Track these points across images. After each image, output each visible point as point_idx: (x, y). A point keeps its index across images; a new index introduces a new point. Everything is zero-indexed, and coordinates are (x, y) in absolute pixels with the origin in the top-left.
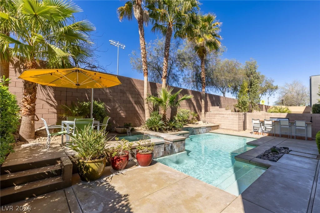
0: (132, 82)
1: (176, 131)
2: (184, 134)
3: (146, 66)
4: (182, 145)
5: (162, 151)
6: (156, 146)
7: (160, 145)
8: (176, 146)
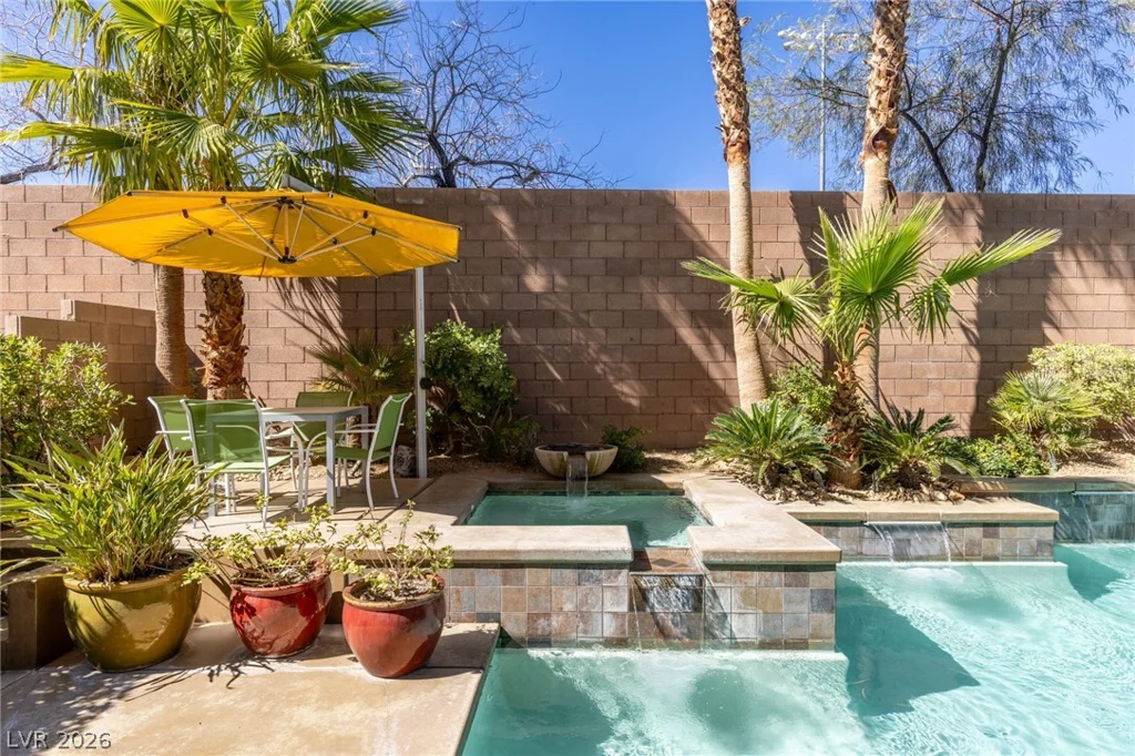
1: (941, 496)
2: (997, 525)
3: (732, 107)
4: (802, 602)
5: (609, 608)
6: (568, 573)
7: (596, 572)
8: (736, 597)
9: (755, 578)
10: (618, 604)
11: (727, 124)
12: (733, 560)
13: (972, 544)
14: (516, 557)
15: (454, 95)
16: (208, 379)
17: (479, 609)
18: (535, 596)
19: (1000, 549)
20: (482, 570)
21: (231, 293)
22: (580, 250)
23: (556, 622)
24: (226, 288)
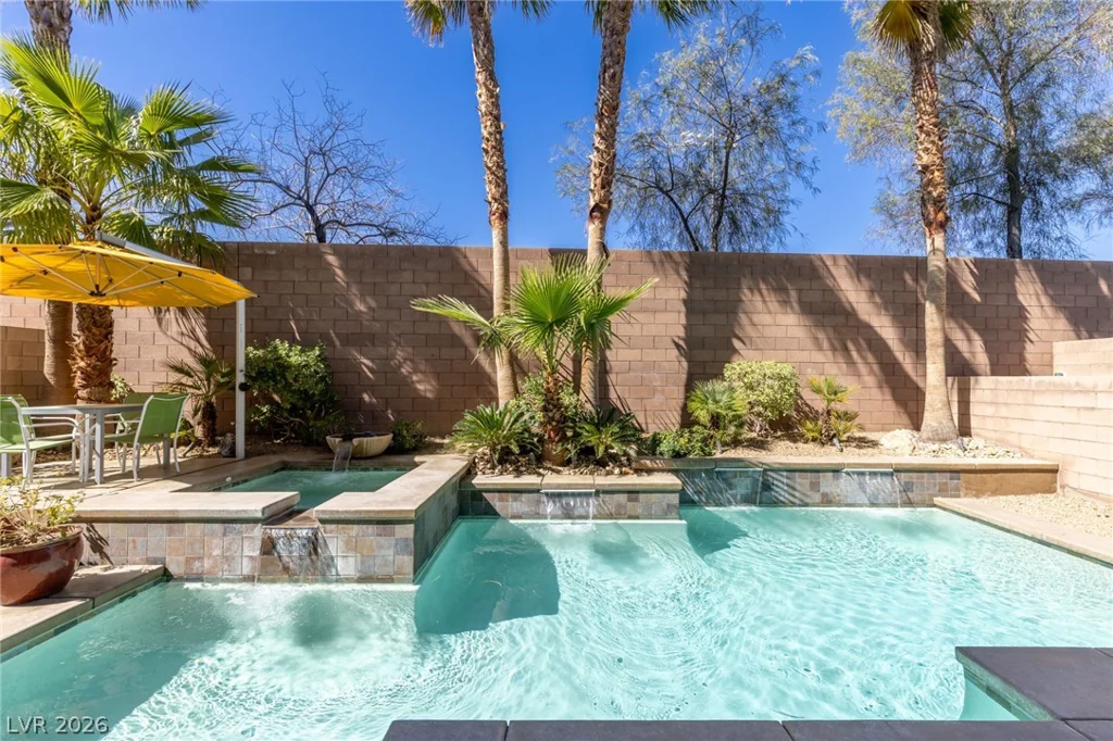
0: (462, 260)
1: (617, 471)
2: (638, 492)
4: (389, 548)
5: (247, 552)
6: (217, 526)
7: (238, 526)
8: (341, 544)
9: (355, 530)
10: (254, 550)
11: (490, 199)
12: (337, 516)
13: (619, 506)
14: (176, 515)
15: (328, 175)
16: (78, 382)
17: (150, 555)
18: (192, 544)
19: (639, 511)
20: (153, 525)
21: (97, 318)
22: (394, 289)
23: (207, 564)
24: (93, 314)
